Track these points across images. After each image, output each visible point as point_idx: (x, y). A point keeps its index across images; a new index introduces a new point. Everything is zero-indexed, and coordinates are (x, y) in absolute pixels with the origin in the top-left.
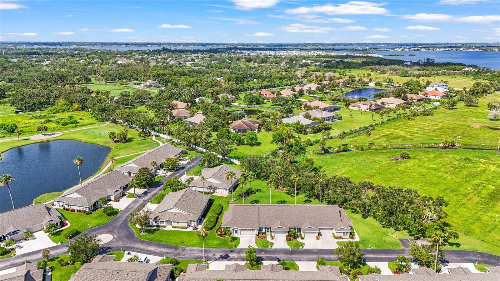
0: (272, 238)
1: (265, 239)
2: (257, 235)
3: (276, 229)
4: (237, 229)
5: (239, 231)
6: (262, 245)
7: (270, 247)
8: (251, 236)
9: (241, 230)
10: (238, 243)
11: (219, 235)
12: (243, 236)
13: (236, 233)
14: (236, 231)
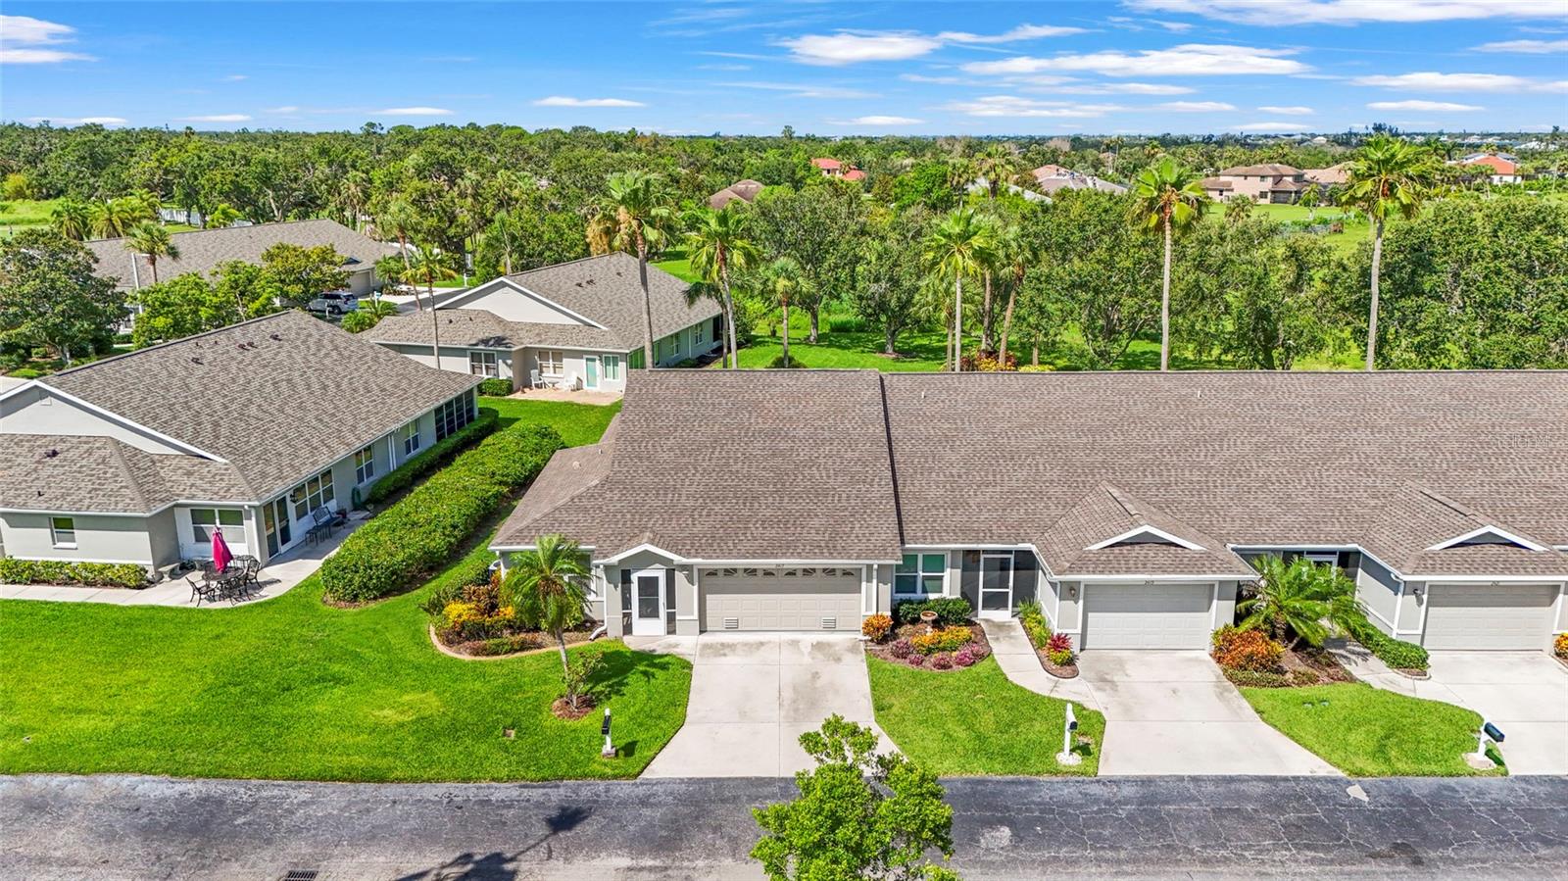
0: (1059, 653)
1: (982, 667)
2: (882, 635)
3: (1099, 564)
4: (661, 575)
5: (687, 592)
6: (961, 733)
7: (1067, 759)
8: (818, 646)
9: (710, 580)
10: (669, 714)
11: (457, 635)
12: (732, 647)
13: (649, 610)
14: (648, 586)
